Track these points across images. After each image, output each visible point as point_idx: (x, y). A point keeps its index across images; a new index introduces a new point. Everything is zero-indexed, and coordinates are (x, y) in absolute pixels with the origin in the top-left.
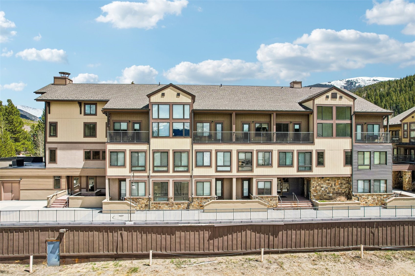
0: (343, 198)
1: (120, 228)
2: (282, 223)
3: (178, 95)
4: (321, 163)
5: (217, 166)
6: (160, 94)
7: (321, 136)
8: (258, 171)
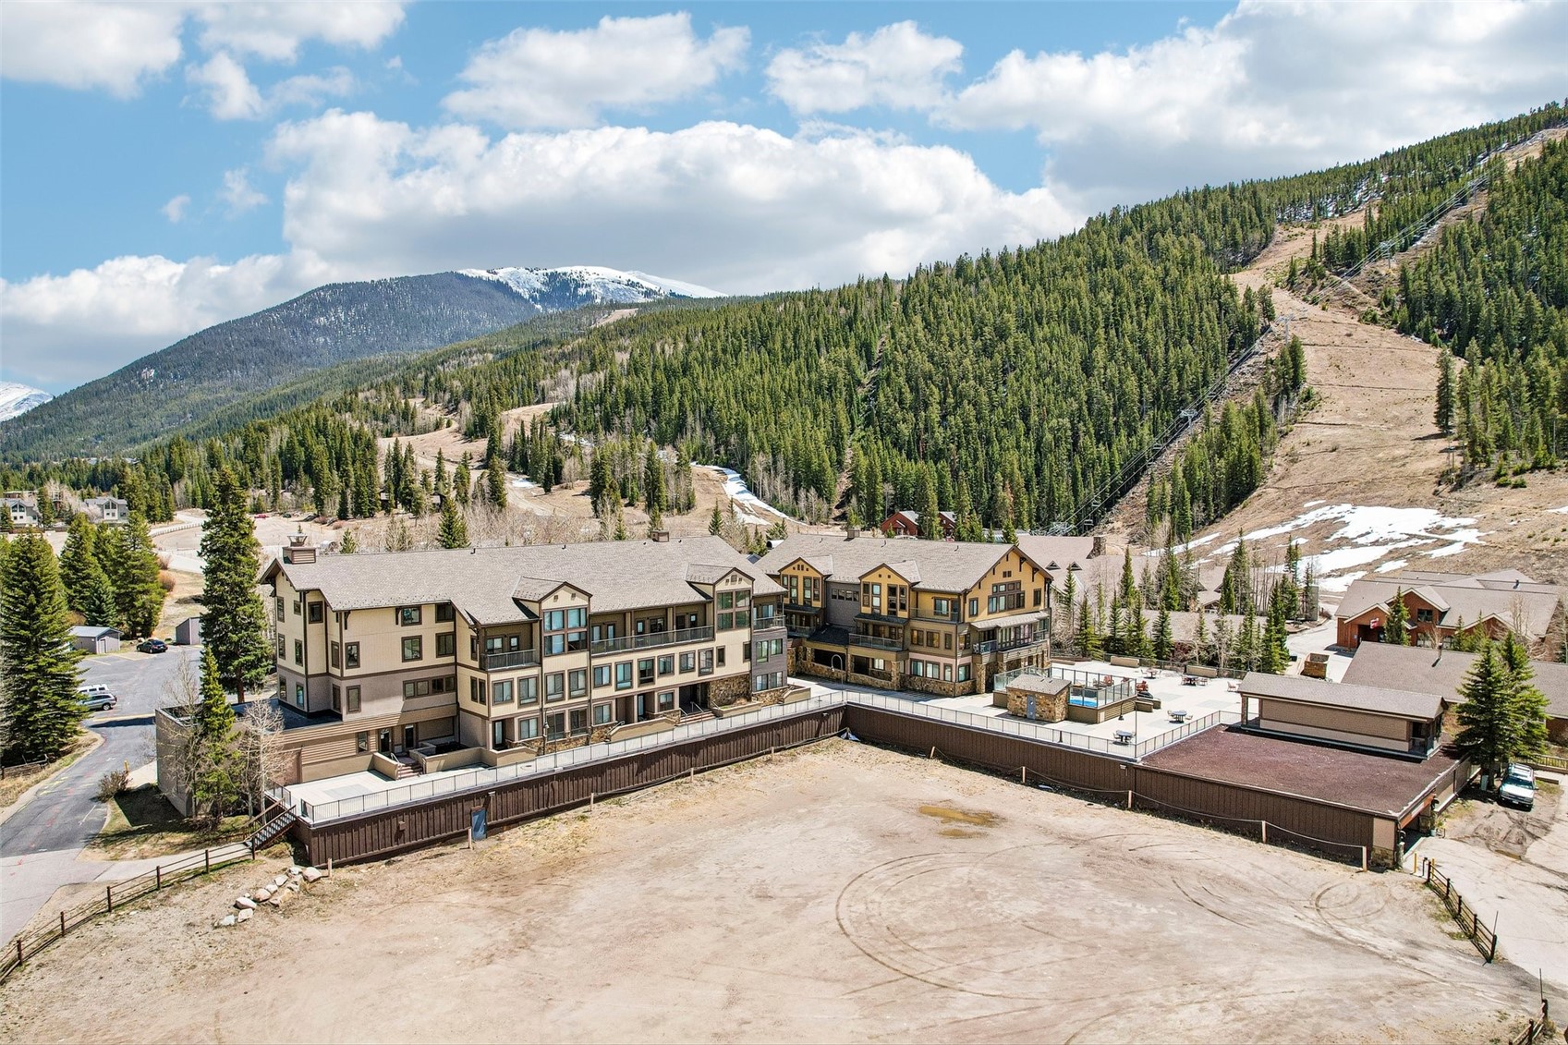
0: (743, 701)
1: (551, 778)
2: (704, 739)
3: (574, 596)
4: (721, 660)
5: (617, 683)
6: (552, 597)
7: (722, 629)
8: (661, 682)
